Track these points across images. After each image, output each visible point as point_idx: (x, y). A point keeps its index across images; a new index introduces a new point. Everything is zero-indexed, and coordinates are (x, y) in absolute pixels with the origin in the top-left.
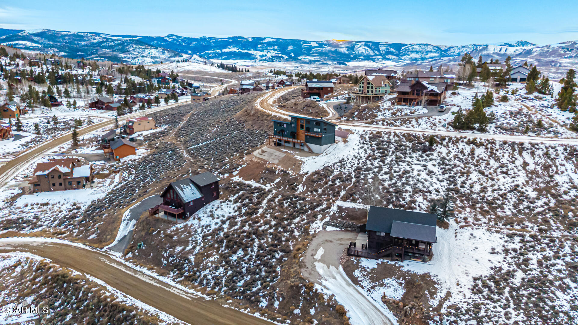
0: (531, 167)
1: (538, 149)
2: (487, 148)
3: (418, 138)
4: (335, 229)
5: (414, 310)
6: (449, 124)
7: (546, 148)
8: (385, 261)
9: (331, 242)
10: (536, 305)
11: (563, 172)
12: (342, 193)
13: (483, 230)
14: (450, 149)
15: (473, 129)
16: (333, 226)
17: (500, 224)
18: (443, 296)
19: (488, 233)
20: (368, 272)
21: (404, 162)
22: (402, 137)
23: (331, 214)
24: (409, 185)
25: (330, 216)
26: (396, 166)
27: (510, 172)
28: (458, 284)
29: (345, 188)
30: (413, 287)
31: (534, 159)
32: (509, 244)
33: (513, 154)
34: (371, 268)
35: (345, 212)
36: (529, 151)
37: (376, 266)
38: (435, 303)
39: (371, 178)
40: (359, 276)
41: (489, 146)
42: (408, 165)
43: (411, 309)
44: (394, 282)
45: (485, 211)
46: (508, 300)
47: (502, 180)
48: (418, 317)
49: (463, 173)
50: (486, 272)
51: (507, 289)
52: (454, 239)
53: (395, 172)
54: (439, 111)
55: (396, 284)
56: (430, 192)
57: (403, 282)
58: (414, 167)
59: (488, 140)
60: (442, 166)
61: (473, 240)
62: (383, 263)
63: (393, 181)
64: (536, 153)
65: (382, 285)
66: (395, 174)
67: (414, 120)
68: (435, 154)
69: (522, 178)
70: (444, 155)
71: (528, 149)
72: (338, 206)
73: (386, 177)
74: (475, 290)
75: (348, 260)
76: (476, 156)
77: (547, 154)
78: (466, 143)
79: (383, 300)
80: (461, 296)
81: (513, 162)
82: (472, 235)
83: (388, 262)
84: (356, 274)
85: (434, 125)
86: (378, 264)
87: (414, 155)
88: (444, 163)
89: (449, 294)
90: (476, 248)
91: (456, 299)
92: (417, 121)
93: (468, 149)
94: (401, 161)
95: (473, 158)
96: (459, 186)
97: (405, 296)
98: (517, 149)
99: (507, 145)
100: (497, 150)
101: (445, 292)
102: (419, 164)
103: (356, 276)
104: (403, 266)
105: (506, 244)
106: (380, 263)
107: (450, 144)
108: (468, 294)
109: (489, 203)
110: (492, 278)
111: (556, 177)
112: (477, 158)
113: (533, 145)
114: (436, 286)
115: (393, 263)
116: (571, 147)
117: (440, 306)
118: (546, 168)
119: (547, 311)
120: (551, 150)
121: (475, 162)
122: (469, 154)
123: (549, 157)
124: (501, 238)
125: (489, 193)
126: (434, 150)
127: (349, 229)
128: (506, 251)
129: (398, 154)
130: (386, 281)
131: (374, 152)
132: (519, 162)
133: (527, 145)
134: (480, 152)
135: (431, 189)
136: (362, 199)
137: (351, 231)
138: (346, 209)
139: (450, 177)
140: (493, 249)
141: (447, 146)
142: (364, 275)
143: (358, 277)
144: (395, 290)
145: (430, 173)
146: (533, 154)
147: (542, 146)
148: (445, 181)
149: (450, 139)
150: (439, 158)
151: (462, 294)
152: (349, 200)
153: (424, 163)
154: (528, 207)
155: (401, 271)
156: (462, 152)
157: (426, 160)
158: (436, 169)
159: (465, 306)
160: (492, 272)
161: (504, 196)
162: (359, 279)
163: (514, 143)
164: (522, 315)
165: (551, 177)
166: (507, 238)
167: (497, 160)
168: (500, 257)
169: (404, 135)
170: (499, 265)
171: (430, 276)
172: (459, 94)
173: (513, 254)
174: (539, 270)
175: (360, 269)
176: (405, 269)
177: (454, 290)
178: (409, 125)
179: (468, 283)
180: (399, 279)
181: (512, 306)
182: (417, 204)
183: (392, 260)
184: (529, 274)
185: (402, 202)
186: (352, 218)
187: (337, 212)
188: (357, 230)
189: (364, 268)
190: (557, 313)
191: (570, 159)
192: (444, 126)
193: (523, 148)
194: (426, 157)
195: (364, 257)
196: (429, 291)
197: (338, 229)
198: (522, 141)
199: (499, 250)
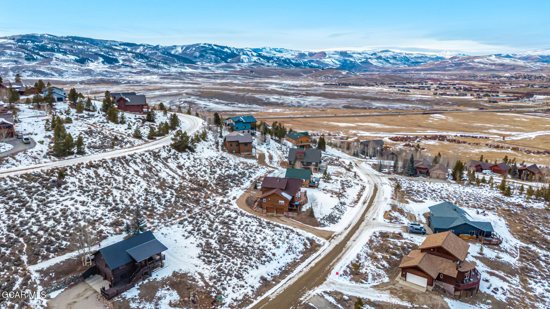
0: (141, 173)
1: (136, 158)
2: (104, 168)
3: (39, 175)
4: (59, 291)
5: (196, 296)
6: (48, 154)
7: (140, 156)
8: (140, 283)
9: (75, 302)
10: (237, 251)
11: (160, 170)
12: (24, 258)
13: (164, 227)
14: (78, 177)
15: (72, 153)
16: (55, 290)
17: (167, 219)
18: (200, 277)
19: (169, 228)
20: (140, 299)
21: (50, 202)
22: (21, 179)
23: (38, 282)
24: (80, 220)
25: (39, 285)
26: (48, 209)
27: (134, 181)
28: (197, 266)
29: (21, 252)
30: (178, 286)
31: (139, 166)
33: (124, 167)
34: (137, 295)
35: (52, 273)
36: (132, 161)
37: (139, 292)
38: (201, 283)
39: (38, 230)
40: (138, 305)
41: (105, 165)
42: (57, 203)
43: (194, 296)
44: (163, 291)
45: (149, 215)
46: (225, 257)
47: (135, 189)
48: (203, 297)
49: (106, 193)
50: (198, 250)
51: (218, 252)
53: (54, 214)
54: (25, 143)
55: (166, 292)
56: (101, 219)
57: (168, 287)
58: (65, 203)
59: (101, 161)
60: (86, 194)
61: (167, 237)
62: (140, 286)
63: (64, 224)
64: (137, 161)
65: (160, 299)
66: (57, 216)
67: (10, 158)
68: (69, 184)
69: (144, 184)
70: (78, 183)
71: (130, 160)
72: (37, 271)
73: (51, 223)
74: (207, 263)
75: (113, 303)
76: (101, 176)
77: (143, 160)
78: (86, 167)
79: (172, 306)
80: (207, 271)
81: (129, 173)
82: (163, 234)
83: (143, 283)
84: (134, 306)
85: (35, 158)
86: (138, 289)
87: (52, 193)
88: (85, 192)
89: (200, 274)
90: (175, 240)
91: (206, 273)
92: (14, 158)
93: (91, 172)
94: (48, 202)
95: (101, 179)
96: (114, 204)
97: (179, 293)
98: (124, 162)
99: (115, 162)
100: (112, 167)
101: (196, 274)
102: (67, 200)
103: (136, 307)
104: (156, 278)
105: (185, 229)
106: (138, 287)
107: (74, 172)
108: (209, 267)
109: (146, 208)
110: (204, 251)
111: (160, 174)
112: (104, 178)
113: (131, 156)
114: (188, 275)
115: (146, 281)
116: (152, 151)
117: (205, 282)
118: (150, 170)
119: (243, 250)
120: (144, 157)
121: (105, 181)
122: (96, 176)
123: (146, 162)
124: (178, 227)
125: (138, 202)
126: (65, 183)
127: (72, 283)
128: (190, 232)
129: (35, 196)
130: (158, 294)
131: (8, 204)
132: (132, 172)
133: (128, 158)
134: (101, 171)
135: (99, 215)
136: (53, 253)
137: (76, 284)
138: (50, 269)
139: (101, 200)
140: (184, 236)
141: (73, 175)
142: (140, 303)
143: (138, 307)
144: (171, 295)
145: (83, 203)
146: (135, 162)
147: (137, 155)
148: (102, 205)
149: (71, 168)
150: (77, 188)
151: (205, 269)
152: (39, 261)
153: (68, 197)
154: (166, 201)
155: (158, 282)
156: (89, 177)
157: (68, 193)
158: (83, 198)
159: (215, 273)
160: (200, 248)
161: (146, 199)
162: (141, 307)
163: (119, 158)
164: (238, 259)
165: (157, 175)
166: (181, 226)
167: (118, 175)
169: (22, 177)
170: (198, 243)
171: (177, 273)
172: (20, 122)
173: (195, 232)
174: (215, 233)
175: (131, 301)
176: (159, 279)
177: (200, 270)
178: (8, 165)
179: (199, 262)
180: (164, 287)
181: (230, 258)
182: (104, 232)
183: (144, 280)
184: (215, 238)
185: (93, 236)
186: (66, 273)
187: (42, 277)
188: (80, 279)
189: (133, 299)
190: (246, 248)
191: (157, 160)
192: (45, 157)
193: (127, 160)
194: (65, 192)
195: (123, 292)
196: (190, 280)
197: (63, 290)
198: (123, 155)
199: (186, 234)
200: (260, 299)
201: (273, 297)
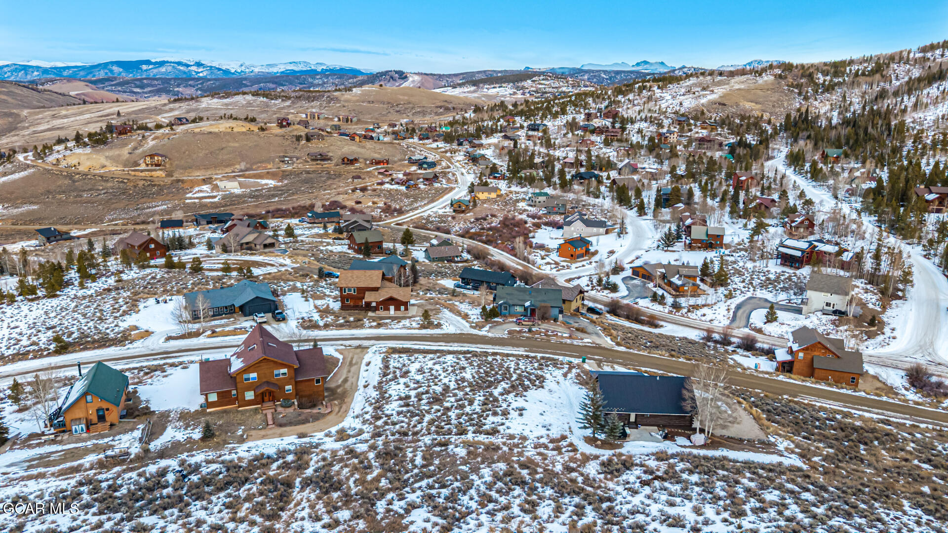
13: (531, 437)
17: (505, 449)
18: (569, 375)
19: (525, 434)
28: (558, 383)
32: (500, 421)
38: (575, 371)
50: (532, 394)
51: (513, 379)
52: (571, 424)
56: (644, 483)
61: (547, 423)
74: (542, 379)
80: (554, 374)
89: (565, 375)
90: (542, 414)
91: (558, 373)
101: (569, 378)
105: (504, 421)
108: (548, 376)
110: (526, 389)
124: (508, 428)
135: (647, 490)
140: (521, 415)
159: (550, 368)
160: (525, 393)
166: (501, 428)
168: (514, 405)
170: (518, 399)
173: (498, 410)
177: (561, 378)
179: (549, 384)
181: (512, 370)
199: (514, 414)
200: (533, 355)
201: (522, 349)
